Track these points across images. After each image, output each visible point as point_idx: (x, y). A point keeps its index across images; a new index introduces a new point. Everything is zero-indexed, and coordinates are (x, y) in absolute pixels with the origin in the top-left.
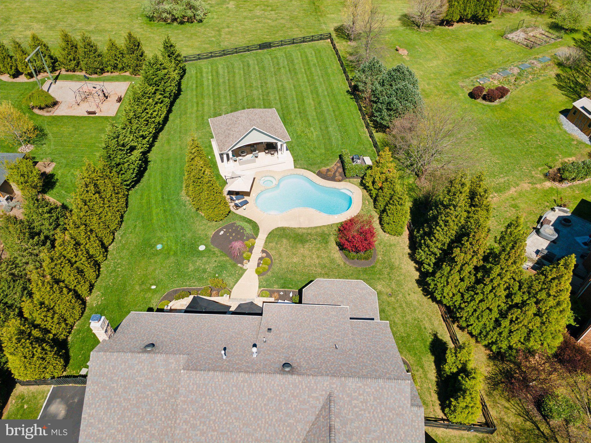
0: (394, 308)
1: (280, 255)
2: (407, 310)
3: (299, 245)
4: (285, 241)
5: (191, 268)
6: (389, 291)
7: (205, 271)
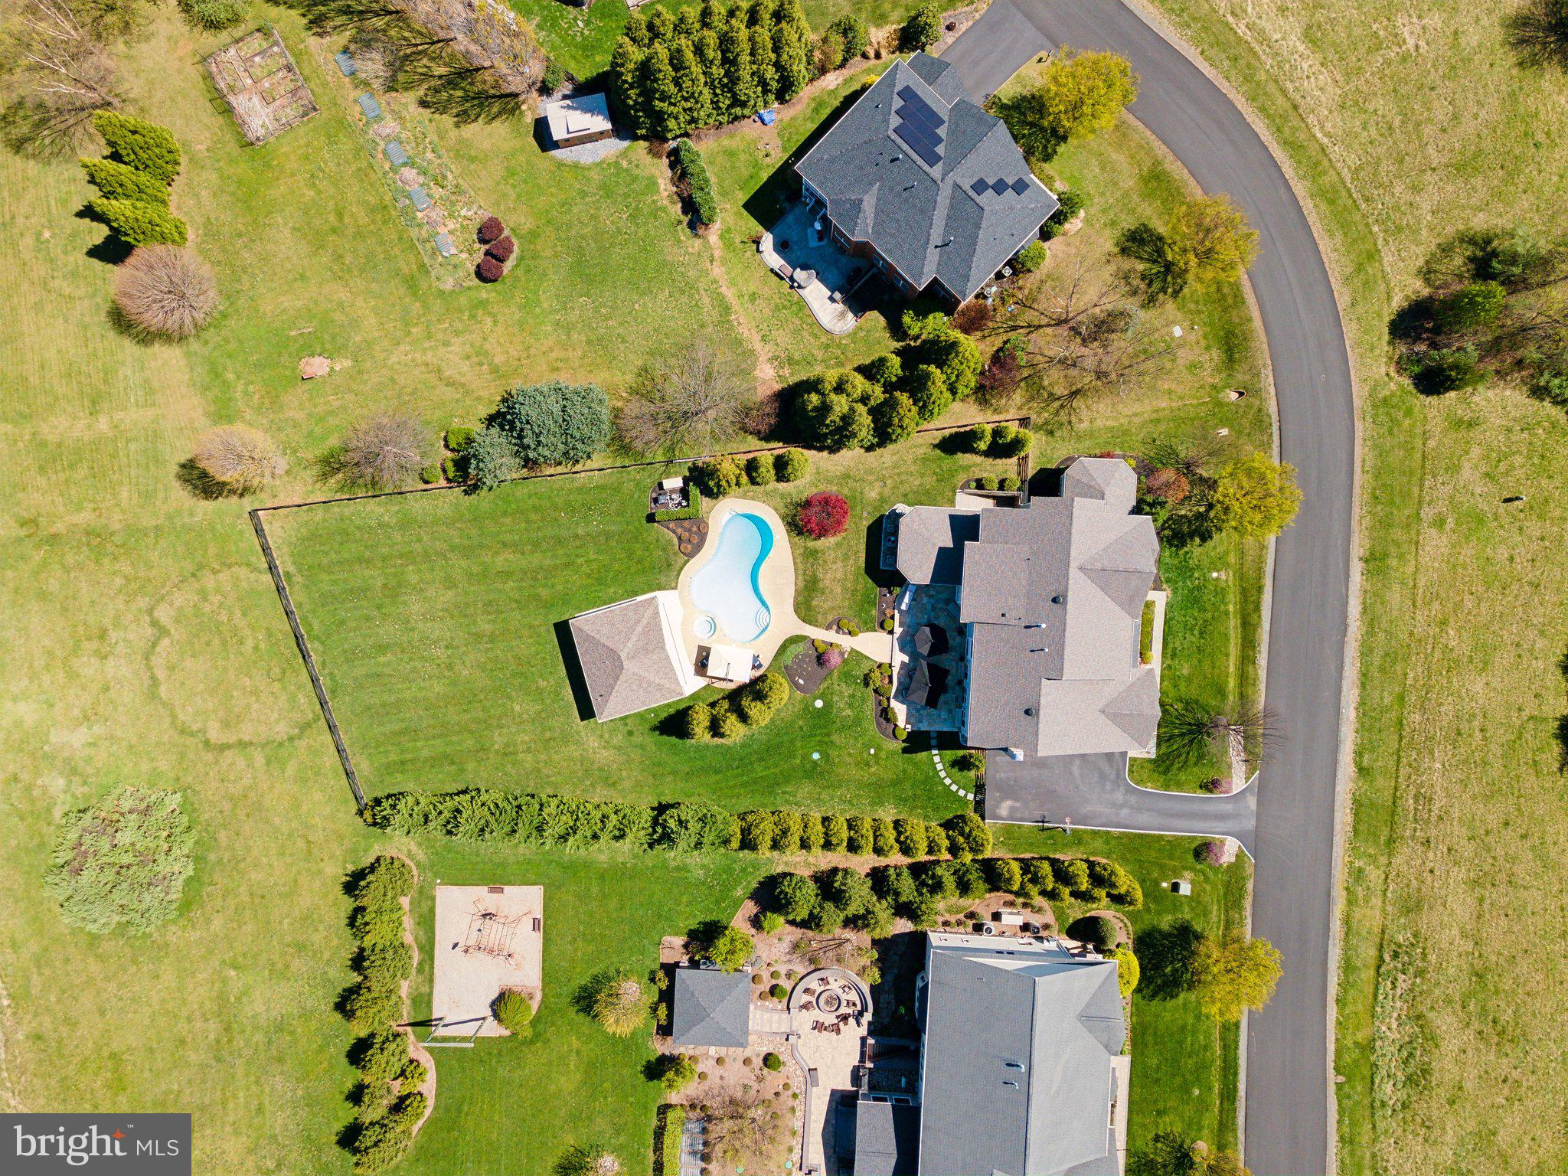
0: (901, 482)
1: (833, 608)
2: (903, 469)
3: (821, 585)
4: (814, 603)
5: (849, 712)
6: (878, 484)
7: (853, 696)
